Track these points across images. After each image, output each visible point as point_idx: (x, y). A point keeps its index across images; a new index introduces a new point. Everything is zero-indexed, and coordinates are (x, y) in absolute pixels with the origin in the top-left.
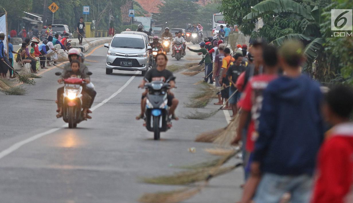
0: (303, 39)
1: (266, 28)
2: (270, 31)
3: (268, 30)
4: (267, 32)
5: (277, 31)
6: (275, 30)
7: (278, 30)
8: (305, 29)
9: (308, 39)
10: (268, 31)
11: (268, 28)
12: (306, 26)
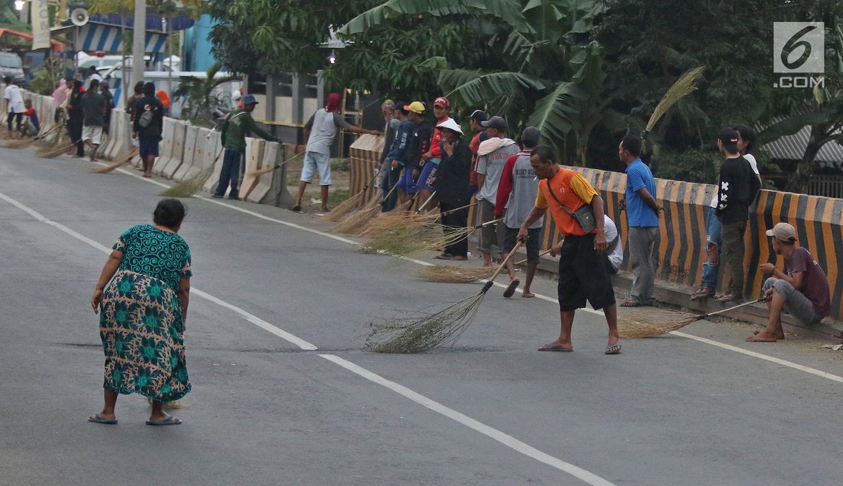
0: (528, 87)
1: (363, 55)
2: (372, 64)
3: (367, 60)
4: (364, 65)
5: (394, 62)
6: (389, 61)
7: (396, 61)
8: (528, 59)
9: (540, 86)
10: (367, 64)
11: (368, 56)
12: (531, 51)
